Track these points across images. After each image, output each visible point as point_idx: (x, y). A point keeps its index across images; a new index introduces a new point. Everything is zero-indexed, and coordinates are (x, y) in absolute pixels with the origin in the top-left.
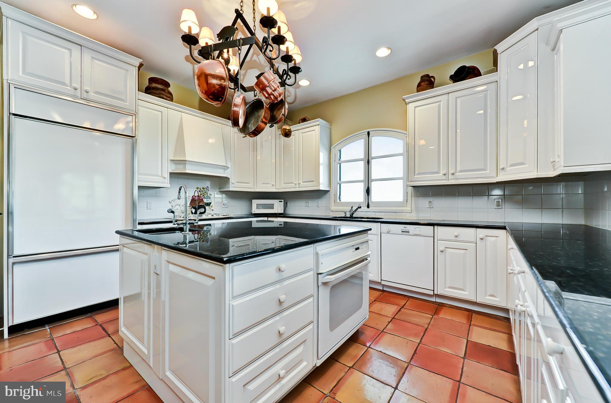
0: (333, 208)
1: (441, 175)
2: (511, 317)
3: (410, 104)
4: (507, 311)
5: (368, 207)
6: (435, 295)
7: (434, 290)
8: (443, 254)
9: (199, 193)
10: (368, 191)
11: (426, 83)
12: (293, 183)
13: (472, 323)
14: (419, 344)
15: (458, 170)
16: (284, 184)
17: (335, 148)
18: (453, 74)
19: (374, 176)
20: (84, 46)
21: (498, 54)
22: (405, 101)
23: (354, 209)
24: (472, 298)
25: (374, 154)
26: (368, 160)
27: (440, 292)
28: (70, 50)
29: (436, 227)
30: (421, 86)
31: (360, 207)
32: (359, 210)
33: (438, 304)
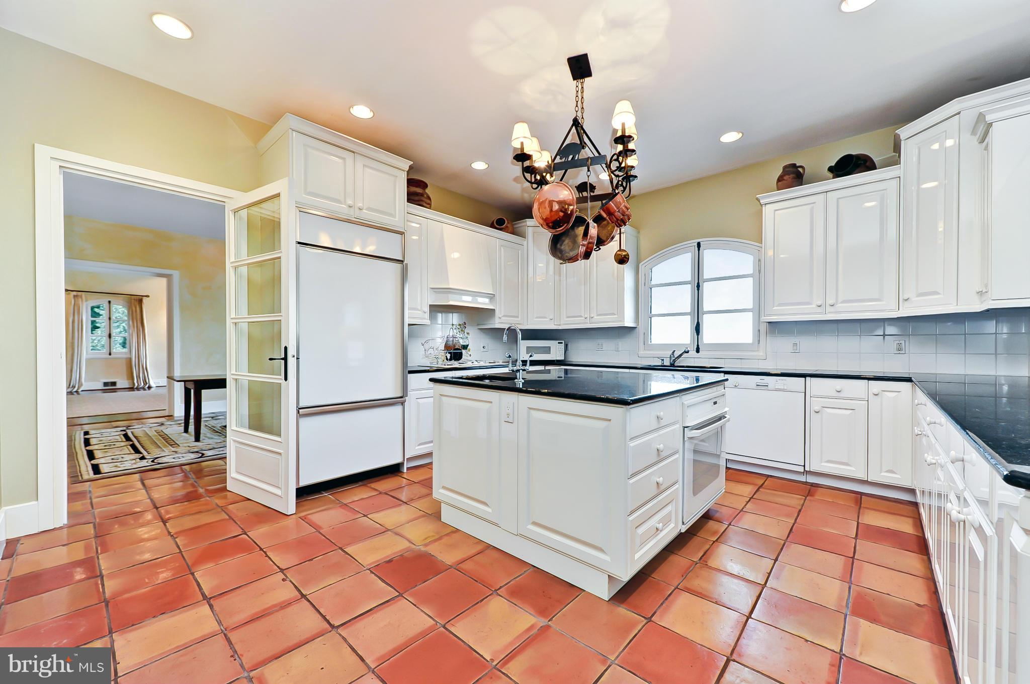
0: (642, 352)
1: (814, 306)
2: (919, 499)
3: (768, 206)
4: (912, 491)
5: (698, 351)
6: (805, 473)
7: (804, 466)
8: (818, 415)
9: (455, 331)
10: (698, 329)
11: (792, 176)
12: (581, 316)
13: (862, 506)
14: (794, 524)
15: (840, 300)
16: (567, 318)
17: (645, 265)
18: (833, 165)
19: (707, 306)
20: (356, 153)
21: (901, 140)
22: (759, 202)
23: (677, 354)
24: (861, 475)
25: (707, 273)
26: (698, 283)
27: (814, 467)
28: (344, 159)
29: (808, 379)
30: (784, 180)
31: (688, 352)
32: (685, 355)
33: (810, 484)
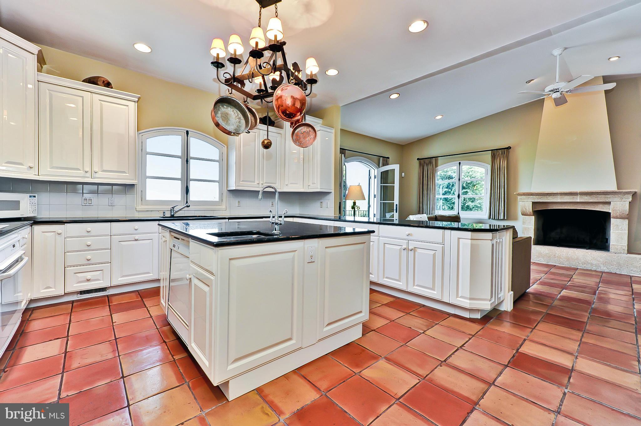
0: (140, 207)
1: (256, 183)
10: (187, 191)
12: (79, 170)
15: (264, 182)
16: (50, 168)
17: (142, 134)
19: (192, 176)
26: (187, 159)
